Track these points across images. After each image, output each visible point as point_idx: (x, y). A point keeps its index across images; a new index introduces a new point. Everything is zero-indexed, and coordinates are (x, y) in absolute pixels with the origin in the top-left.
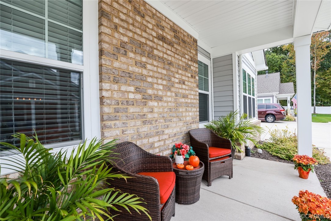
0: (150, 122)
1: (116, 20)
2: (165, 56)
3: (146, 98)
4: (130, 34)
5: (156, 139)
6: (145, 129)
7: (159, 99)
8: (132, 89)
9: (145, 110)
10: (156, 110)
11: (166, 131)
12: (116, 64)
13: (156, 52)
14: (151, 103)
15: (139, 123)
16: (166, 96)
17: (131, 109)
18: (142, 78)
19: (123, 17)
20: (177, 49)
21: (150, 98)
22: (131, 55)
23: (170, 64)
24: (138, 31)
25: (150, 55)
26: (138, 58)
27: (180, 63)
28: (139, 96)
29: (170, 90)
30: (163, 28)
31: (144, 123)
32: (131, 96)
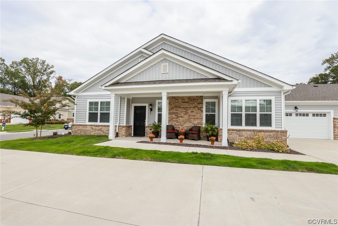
0: (179, 122)
1: (171, 104)
2: (185, 106)
3: (178, 117)
4: (174, 105)
5: (181, 126)
6: (177, 124)
7: (182, 117)
8: (174, 115)
9: (178, 120)
10: (181, 120)
11: (184, 125)
12: (171, 111)
13: (181, 106)
14: (179, 118)
15: (176, 122)
16: (185, 116)
17: (174, 119)
18: (177, 113)
19: (173, 102)
20: (190, 103)
21: (179, 117)
22: (174, 109)
23: (187, 108)
24: (176, 103)
25: (180, 107)
26: (176, 109)
27: (192, 106)
28: (176, 117)
29: (186, 115)
30: (184, 100)
31: (177, 122)
32: (174, 117)
